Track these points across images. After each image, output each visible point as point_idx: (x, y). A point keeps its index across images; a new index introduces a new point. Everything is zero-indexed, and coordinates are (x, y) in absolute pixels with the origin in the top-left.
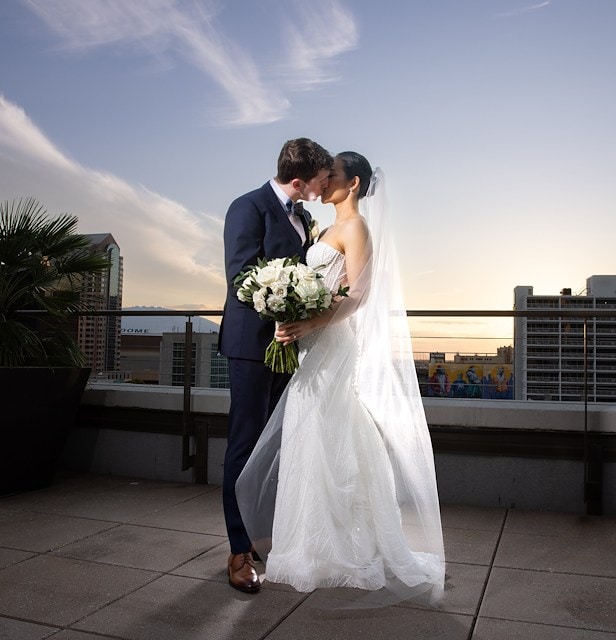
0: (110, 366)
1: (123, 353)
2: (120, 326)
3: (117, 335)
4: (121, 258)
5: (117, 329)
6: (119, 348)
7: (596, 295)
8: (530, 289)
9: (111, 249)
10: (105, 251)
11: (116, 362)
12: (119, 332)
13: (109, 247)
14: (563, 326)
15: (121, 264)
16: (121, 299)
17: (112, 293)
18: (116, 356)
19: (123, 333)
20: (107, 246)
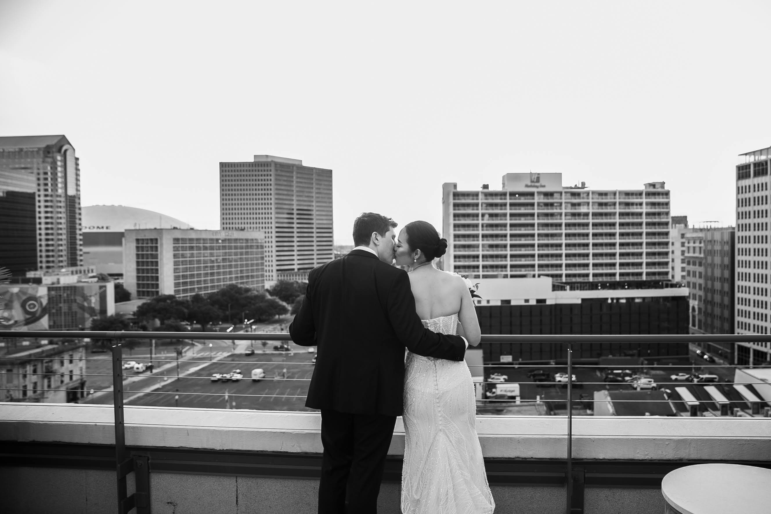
0: (73, 261)
1: (85, 249)
2: (80, 224)
3: (78, 232)
4: (77, 159)
5: (78, 227)
6: (81, 245)
7: (510, 189)
8: (455, 186)
9: (66, 151)
10: (59, 151)
11: (79, 258)
12: (80, 229)
13: (64, 148)
14: (483, 215)
15: (77, 164)
16: (79, 198)
17: (71, 192)
18: (79, 253)
19: (84, 231)
20: (61, 147)
